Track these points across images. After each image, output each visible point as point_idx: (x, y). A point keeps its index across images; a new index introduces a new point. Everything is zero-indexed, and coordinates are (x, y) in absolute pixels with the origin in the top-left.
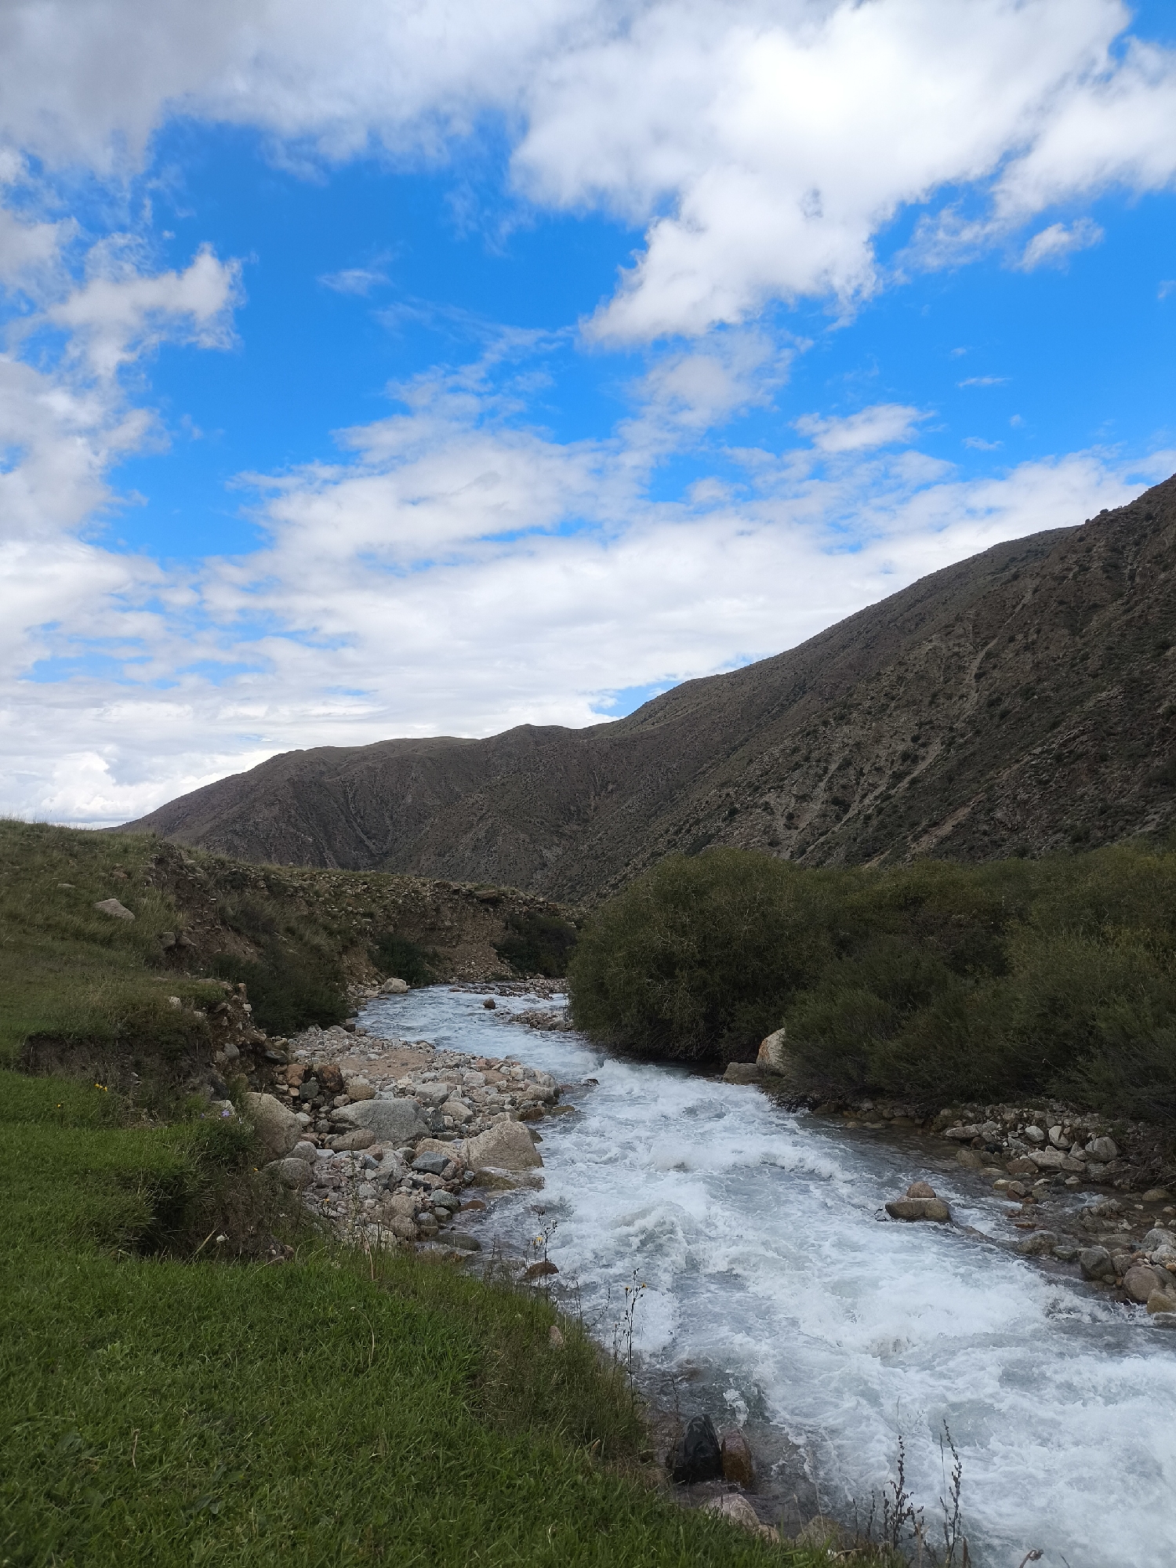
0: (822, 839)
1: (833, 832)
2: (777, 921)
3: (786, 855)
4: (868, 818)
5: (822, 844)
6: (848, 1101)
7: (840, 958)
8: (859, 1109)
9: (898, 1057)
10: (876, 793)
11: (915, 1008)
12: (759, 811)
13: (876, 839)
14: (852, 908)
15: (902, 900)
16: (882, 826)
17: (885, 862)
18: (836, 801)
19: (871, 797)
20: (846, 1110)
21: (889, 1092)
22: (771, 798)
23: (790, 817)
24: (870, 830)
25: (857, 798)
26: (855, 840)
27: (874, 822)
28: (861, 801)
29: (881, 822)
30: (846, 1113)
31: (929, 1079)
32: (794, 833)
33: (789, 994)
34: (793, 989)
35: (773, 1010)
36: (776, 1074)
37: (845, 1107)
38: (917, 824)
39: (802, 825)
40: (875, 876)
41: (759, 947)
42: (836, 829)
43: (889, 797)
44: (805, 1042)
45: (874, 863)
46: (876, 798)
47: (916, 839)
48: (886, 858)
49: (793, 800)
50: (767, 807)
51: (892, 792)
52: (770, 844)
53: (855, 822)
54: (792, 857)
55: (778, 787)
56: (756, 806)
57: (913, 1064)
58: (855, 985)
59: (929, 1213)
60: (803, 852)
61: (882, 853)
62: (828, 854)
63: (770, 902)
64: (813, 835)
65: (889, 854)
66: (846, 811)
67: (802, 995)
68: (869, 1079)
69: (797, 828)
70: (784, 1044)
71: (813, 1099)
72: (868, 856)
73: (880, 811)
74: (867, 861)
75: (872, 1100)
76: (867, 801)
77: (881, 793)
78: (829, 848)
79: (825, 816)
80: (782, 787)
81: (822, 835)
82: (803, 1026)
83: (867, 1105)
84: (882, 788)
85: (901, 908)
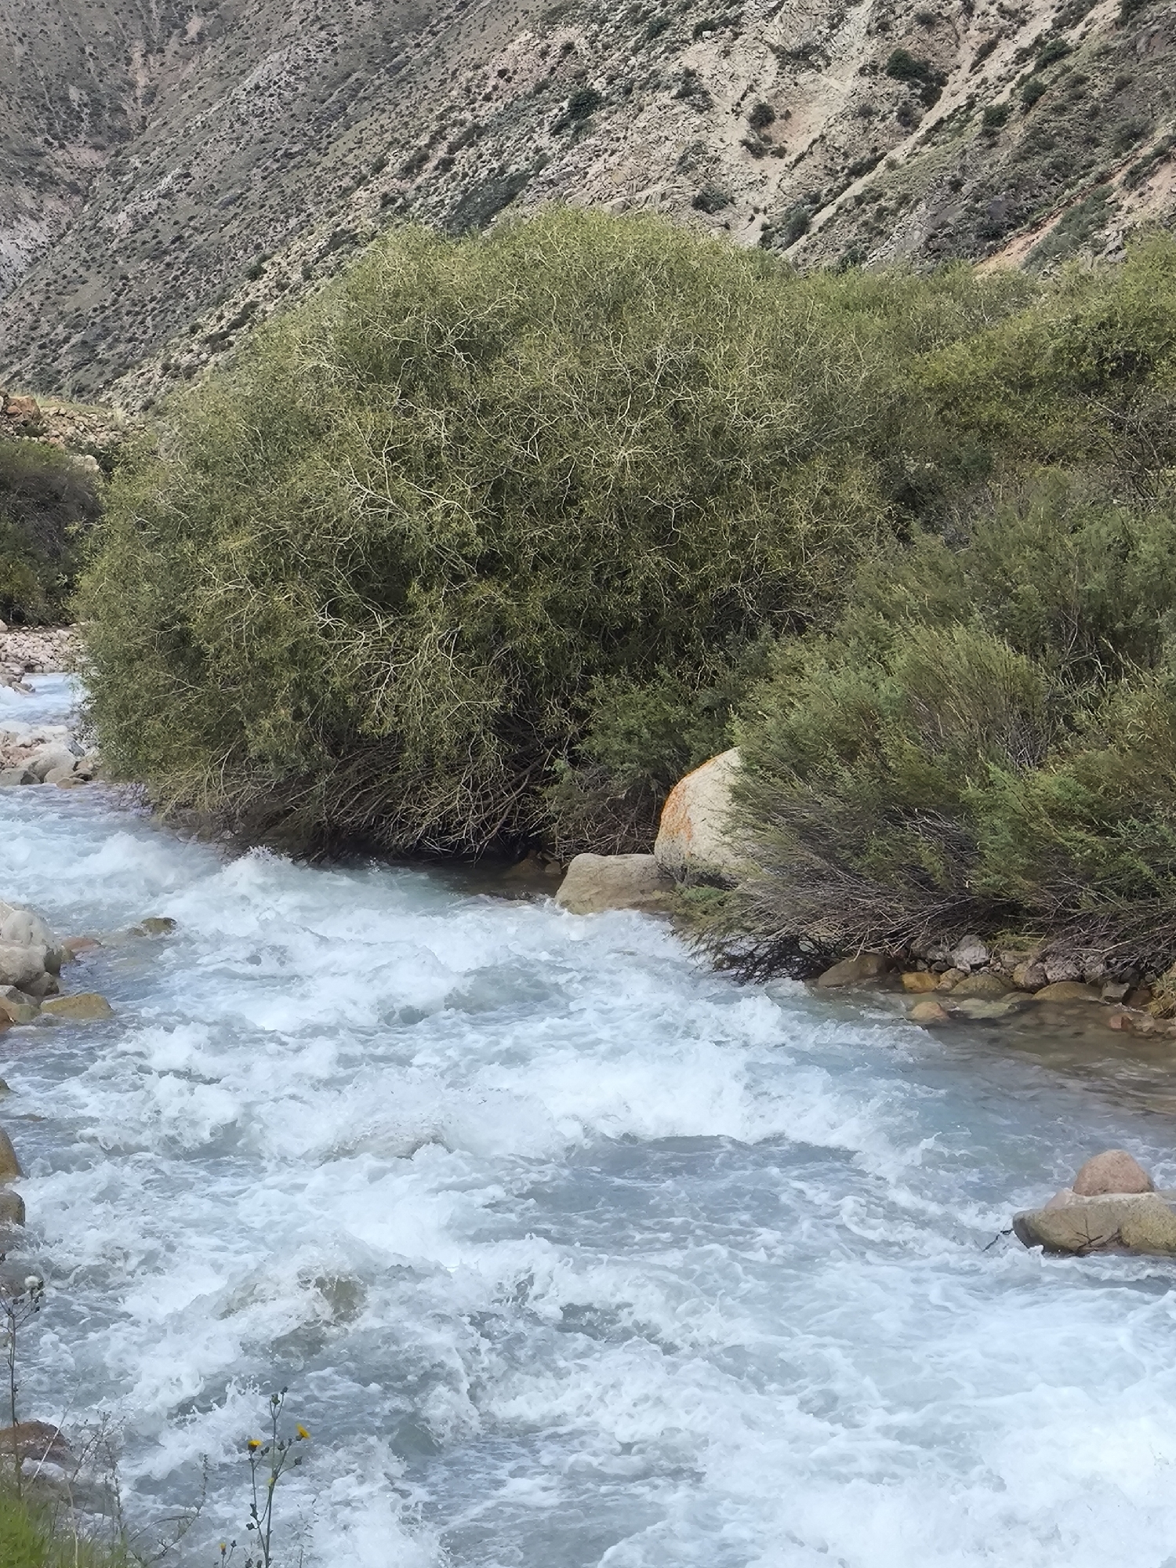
0: (858, 187)
1: (892, 165)
2: (717, 432)
3: (749, 236)
4: (997, 118)
5: (859, 200)
6: (916, 946)
7: (904, 538)
8: (948, 964)
9: (1062, 815)
10: (1025, 38)
11: (1115, 672)
12: (665, 97)
13: (1017, 186)
14: (942, 388)
15: (1088, 364)
16: (1038, 142)
17: (1040, 255)
18: (902, 67)
19: (1007, 51)
20: (912, 969)
21: (1034, 912)
22: (701, 57)
23: (762, 117)
24: (1003, 154)
25: (966, 56)
26: (956, 186)
27: (1016, 131)
28: (976, 67)
29: (1035, 132)
30: (909, 979)
31: (1147, 870)
32: (773, 167)
33: (752, 649)
34: (766, 630)
35: (705, 697)
36: (715, 880)
37: (909, 962)
38: (1134, 135)
39: (797, 144)
40: (1018, 292)
41: (661, 511)
42: (898, 154)
43: (1061, 52)
44: (798, 782)
45: (1014, 255)
46: (1023, 55)
47: (1136, 179)
48: (1047, 242)
49: (772, 62)
50: (690, 88)
51: (1072, 36)
52: (700, 203)
53: (959, 132)
54: (765, 241)
55: (726, 22)
56: (654, 83)
57: (1103, 832)
58: (944, 614)
59: (1132, 1234)
60: (800, 227)
61: (1036, 226)
62: (876, 231)
63: (697, 372)
64: (832, 173)
65: (1059, 230)
66: (930, 98)
67: (791, 649)
68: (979, 881)
69: (781, 153)
70: (738, 794)
71: (818, 945)
72: (993, 236)
73: (1033, 96)
74: (993, 251)
75: (986, 937)
76: (993, 67)
77: (1038, 41)
78: (881, 213)
79: (866, 112)
80: (736, 22)
81: (858, 171)
82: (791, 737)
83: (971, 953)
84: (1040, 25)
85: (1093, 385)
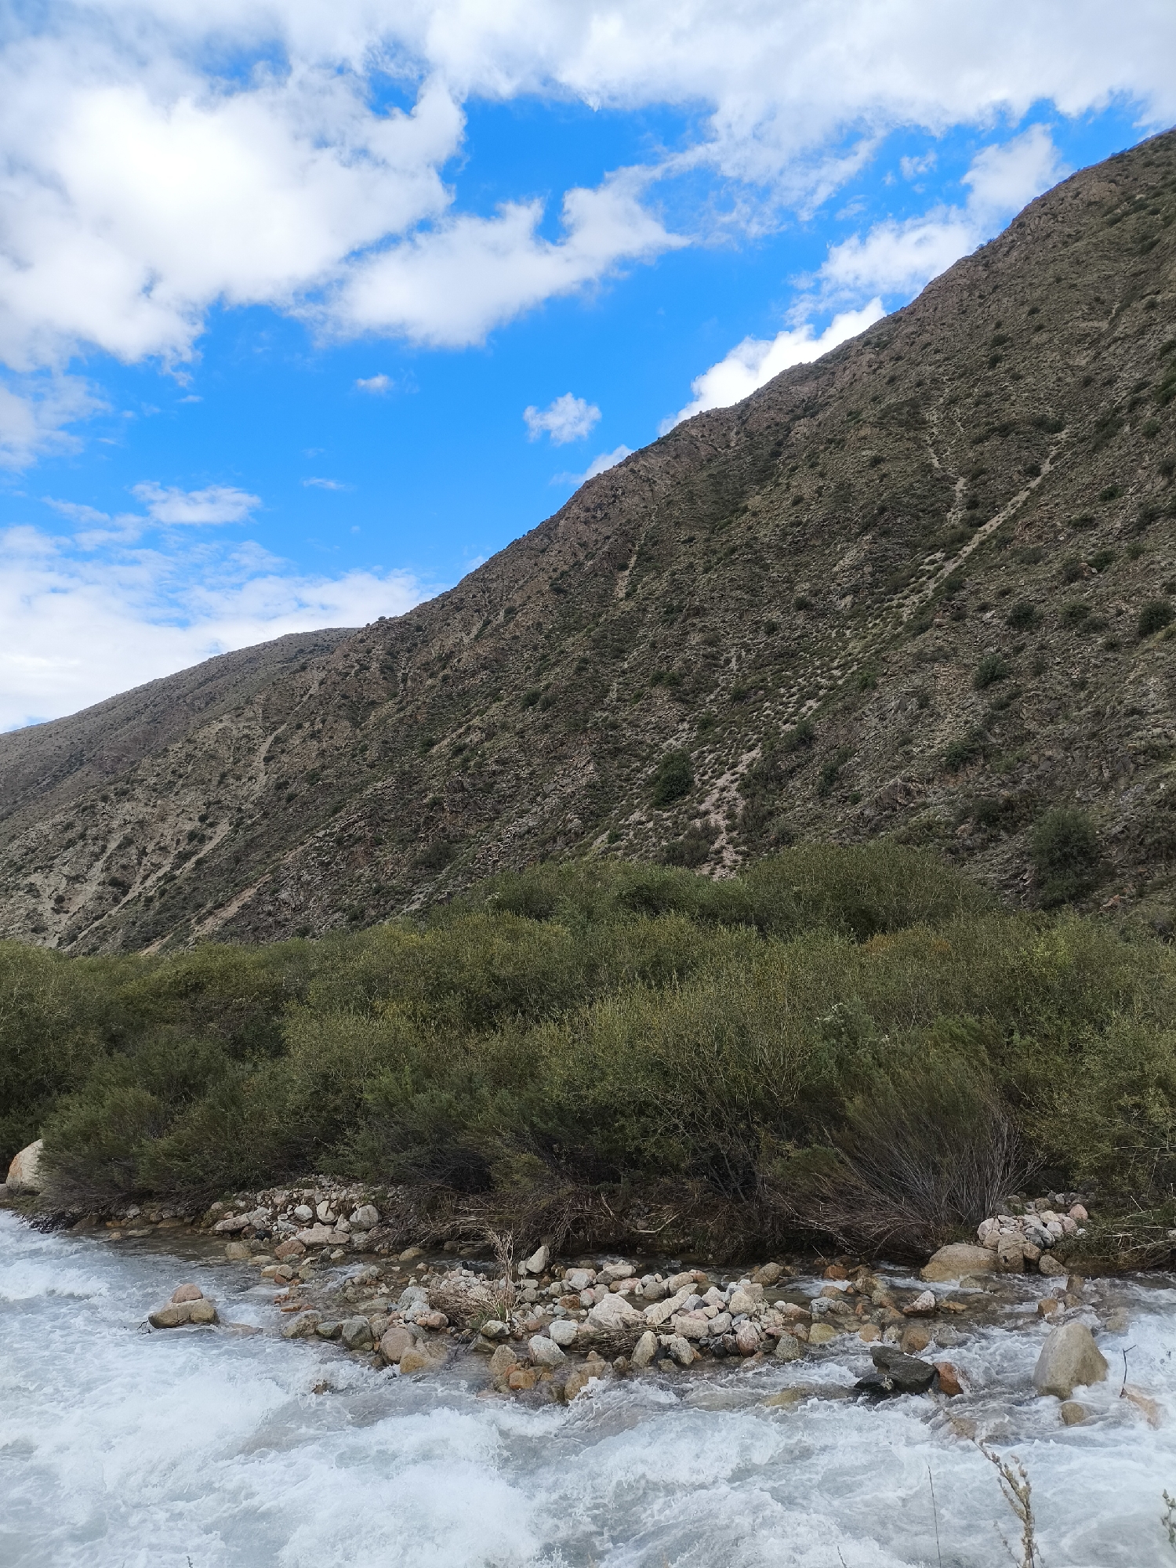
0: (96, 924)
1: (110, 916)
2: (37, 1020)
3: (53, 943)
4: (150, 900)
5: (97, 928)
6: (112, 1210)
7: (110, 1055)
8: (124, 1216)
9: (169, 1155)
10: (160, 873)
11: (190, 1100)
12: (21, 893)
13: (156, 924)
14: (126, 998)
15: (182, 988)
16: (165, 908)
17: (165, 947)
18: (114, 883)
19: (154, 877)
20: (110, 1220)
21: (157, 1193)
22: (36, 879)
23: (60, 900)
24: (152, 913)
25: (139, 879)
26: (134, 923)
27: (157, 904)
28: (142, 883)
29: (164, 905)
30: (109, 1224)
31: (201, 1173)
32: (64, 917)
33: (49, 1100)
34: (55, 1092)
35: (29, 1120)
36: (32, 1192)
37: (109, 1217)
38: (200, 906)
39: (73, 909)
40: (154, 963)
41: (15, 1050)
42: (113, 912)
43: (174, 878)
44: (66, 1152)
45: (154, 948)
46: (159, 879)
47: (200, 921)
48: (167, 942)
49: (64, 881)
50: (32, 890)
51: (178, 873)
52: (34, 930)
53: (135, 905)
54: (59, 944)
55: (47, 867)
56: (17, 888)
57: (185, 1160)
58: (126, 1082)
59: (195, 1316)
60: (74, 938)
61: (164, 937)
62: (103, 939)
63: (30, 997)
64: (87, 919)
65: (172, 938)
66: (125, 893)
67: (66, 1099)
68: (138, 1183)
69: (67, 912)
70: (41, 1158)
71: (73, 1214)
72: (148, 941)
73: (163, 893)
74: (147, 946)
75: (139, 1204)
76: (149, 883)
77: (165, 874)
78: (105, 933)
79: (100, 898)
80: (51, 866)
81: (96, 918)
82: (64, 1135)
83: (133, 1211)
84: (167, 868)
85: (183, 995)
